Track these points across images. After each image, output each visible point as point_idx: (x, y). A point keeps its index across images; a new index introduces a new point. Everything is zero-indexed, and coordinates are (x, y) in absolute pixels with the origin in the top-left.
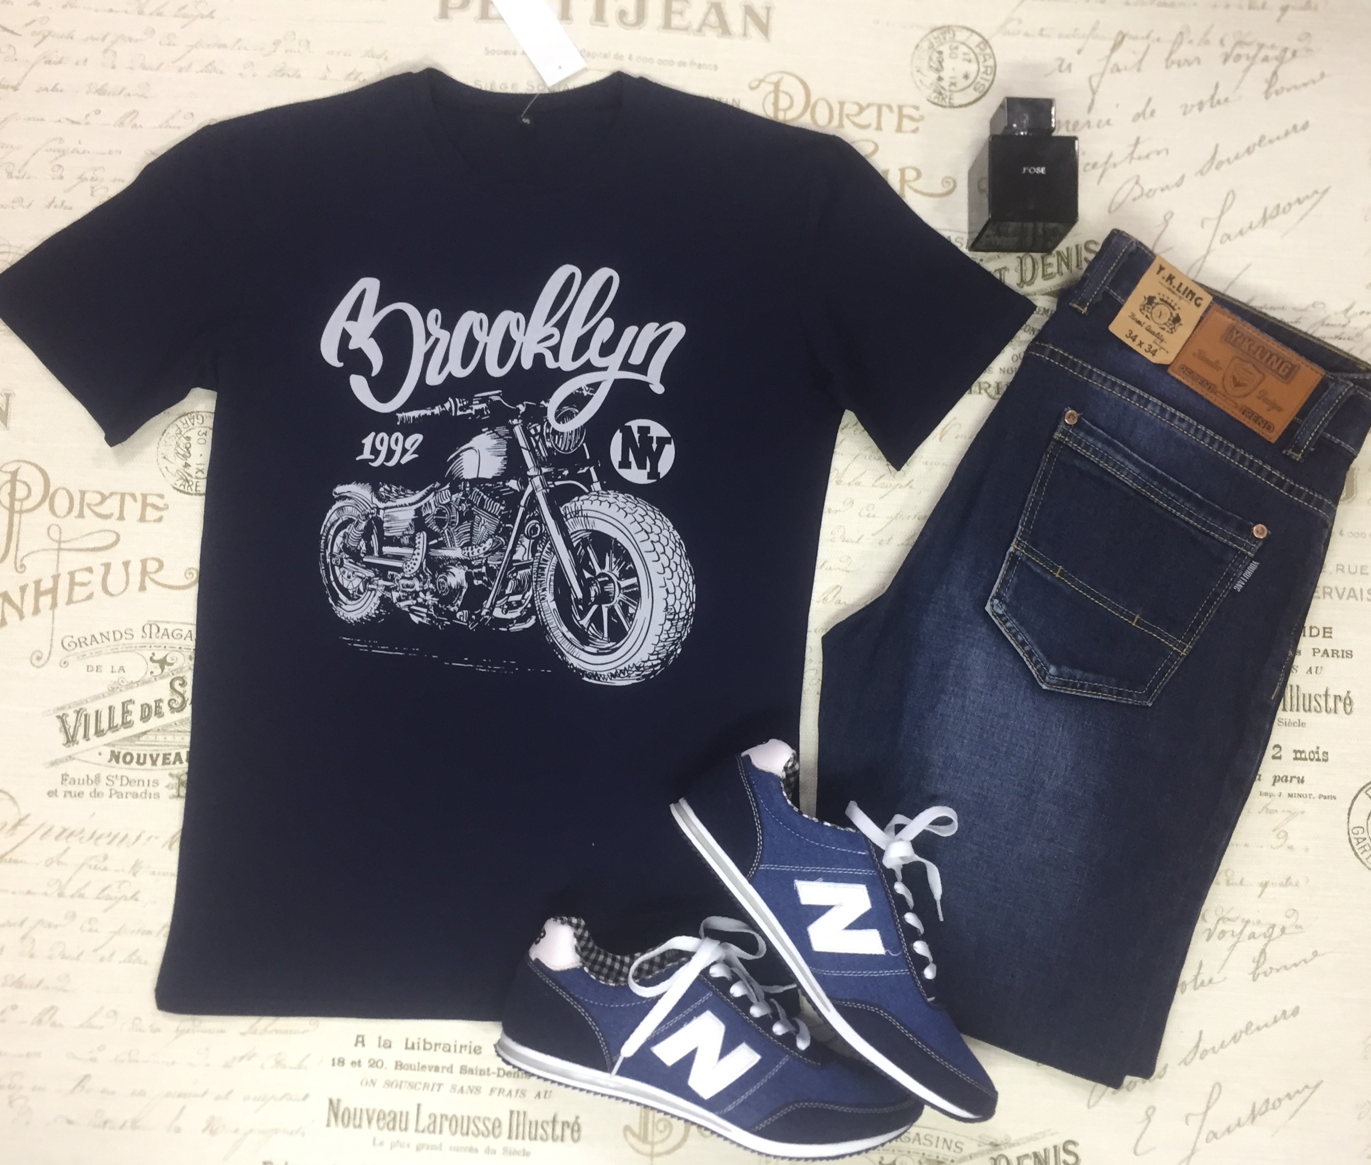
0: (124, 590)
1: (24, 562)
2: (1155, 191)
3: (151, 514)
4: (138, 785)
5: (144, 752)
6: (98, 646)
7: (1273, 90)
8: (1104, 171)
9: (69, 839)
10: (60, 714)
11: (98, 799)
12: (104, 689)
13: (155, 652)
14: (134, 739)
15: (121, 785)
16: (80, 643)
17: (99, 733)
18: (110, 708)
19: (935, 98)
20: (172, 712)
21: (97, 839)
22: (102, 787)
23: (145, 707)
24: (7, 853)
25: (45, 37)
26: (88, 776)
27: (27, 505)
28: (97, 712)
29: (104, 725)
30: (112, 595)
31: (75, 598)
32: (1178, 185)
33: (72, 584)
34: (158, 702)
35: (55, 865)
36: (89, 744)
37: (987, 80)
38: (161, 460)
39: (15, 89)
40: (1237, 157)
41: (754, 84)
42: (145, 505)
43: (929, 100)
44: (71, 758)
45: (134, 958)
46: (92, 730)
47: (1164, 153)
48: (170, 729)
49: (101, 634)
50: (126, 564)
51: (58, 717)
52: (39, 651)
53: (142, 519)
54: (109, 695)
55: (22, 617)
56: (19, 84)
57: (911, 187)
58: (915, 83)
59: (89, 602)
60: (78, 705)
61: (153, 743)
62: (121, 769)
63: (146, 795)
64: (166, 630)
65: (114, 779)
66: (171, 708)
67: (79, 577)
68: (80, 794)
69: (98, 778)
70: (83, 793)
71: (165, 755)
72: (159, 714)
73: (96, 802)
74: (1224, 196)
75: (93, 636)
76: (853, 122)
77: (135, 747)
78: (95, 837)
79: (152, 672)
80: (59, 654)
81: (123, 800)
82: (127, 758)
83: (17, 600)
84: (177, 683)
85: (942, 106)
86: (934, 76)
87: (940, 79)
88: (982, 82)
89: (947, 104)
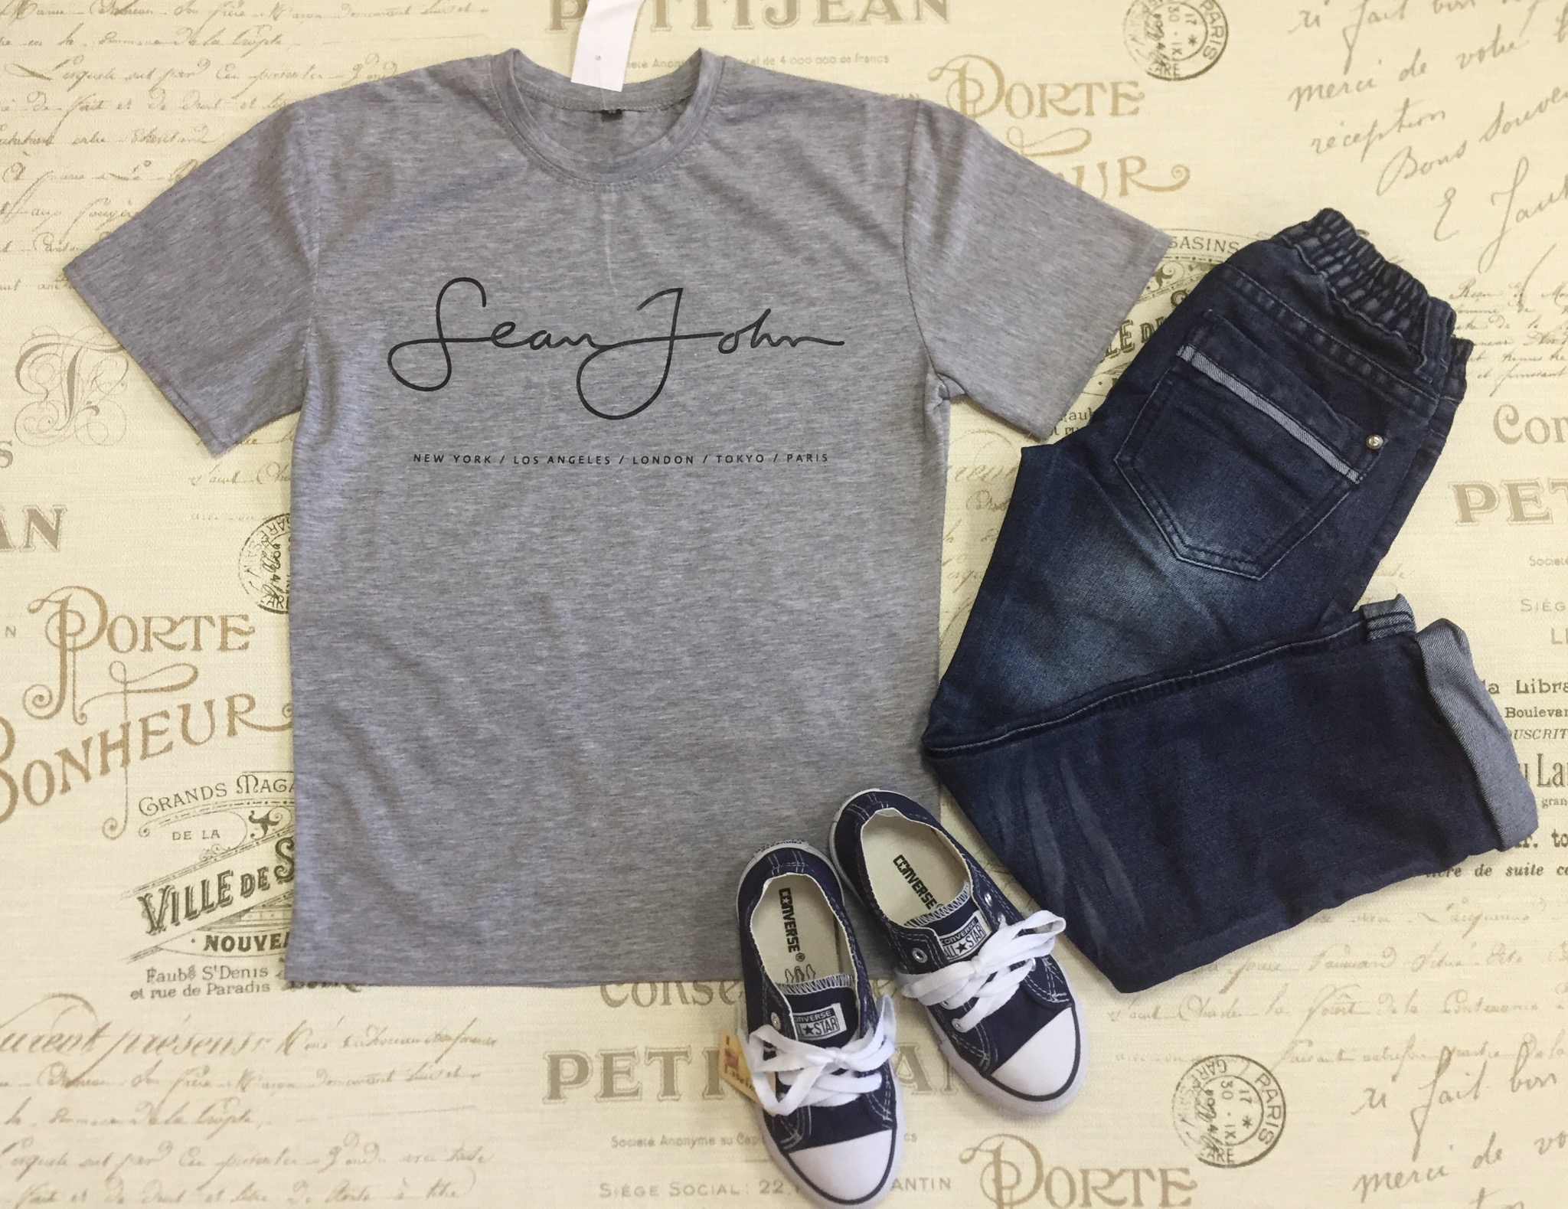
0: (211, 736)
1: (85, 711)
2: (1431, 164)
3: (234, 640)
4: (243, 976)
5: (247, 935)
6: (184, 807)
8: (1368, 144)
9: (161, 1050)
10: (142, 894)
11: (193, 997)
12: (195, 859)
13: (255, 810)
14: (235, 919)
15: (222, 978)
16: (162, 805)
17: (191, 915)
18: (203, 882)
19: (1157, 70)
20: (280, 883)
21: (195, 1048)
22: (198, 982)
23: (246, 878)
24: (83, 1075)
25: (79, 79)
26: (180, 970)
27: (81, 640)
28: (187, 889)
29: (197, 904)
30: (195, 744)
31: (151, 751)
32: (1459, 155)
33: (146, 733)
34: (263, 870)
35: (144, 1084)
36: (179, 930)
37: (1219, 44)
38: (244, 574)
39: (47, 142)
40: (1527, 117)
41: (935, 74)
42: (225, 630)
44: (157, 948)
45: (249, 1194)
46: (182, 912)
47: (1439, 117)
48: (278, 904)
49: (187, 792)
50: (209, 705)
51: (140, 899)
52: (113, 819)
54: (201, 866)
55: (87, 778)
56: (52, 137)
57: (1134, 181)
58: (1130, 53)
59: (167, 755)
60: (163, 882)
61: (258, 923)
62: (220, 958)
63: (252, 989)
64: (266, 781)
65: (213, 971)
66: (279, 877)
67: (154, 725)
68: (171, 993)
69: (192, 970)
70: (174, 991)
71: (273, 936)
72: (264, 886)
73: (192, 1000)
74: (1516, 166)
75: (177, 795)
76: (1058, 109)
77: (238, 930)
78: (192, 1046)
79: (253, 835)
80: (137, 820)
81: (225, 996)
82: (227, 945)
83: (81, 760)
84: (284, 846)
85: (1166, 79)
86: (1153, 43)
87: (1161, 46)
88: (1213, 45)
89: (1172, 76)
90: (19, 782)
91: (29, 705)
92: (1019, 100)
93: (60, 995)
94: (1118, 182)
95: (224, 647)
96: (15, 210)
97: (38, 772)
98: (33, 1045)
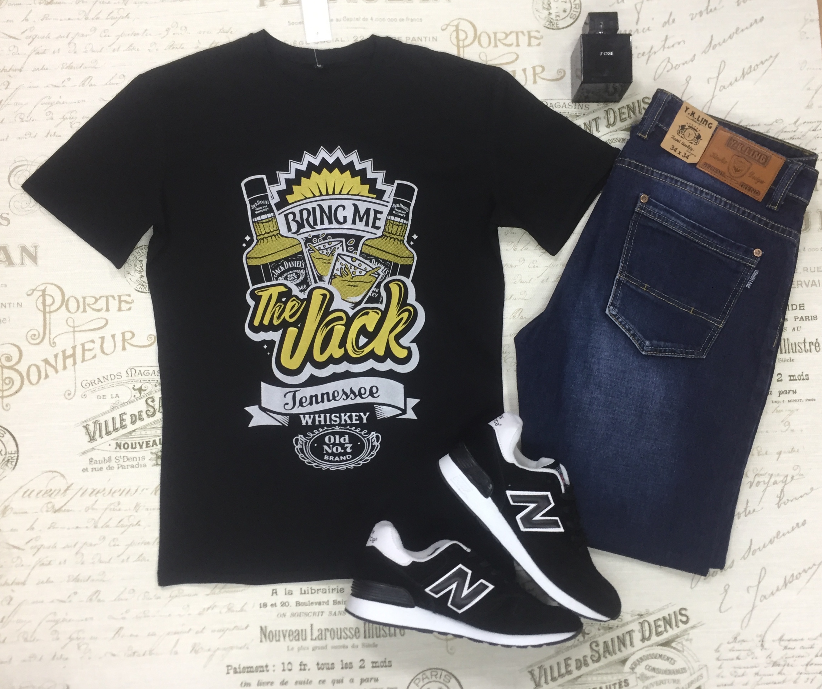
0: (114, 351)
1: (55, 340)
2: (679, 65)
3: (124, 306)
4: (134, 460)
5: (135, 442)
6: (102, 384)
7: (741, 0)
8: (649, 57)
9: (97, 495)
10: (85, 424)
12: (108, 408)
13: (135, 385)
14: (129, 435)
15: (124, 461)
16: (92, 383)
17: (108, 433)
18: (113, 418)
19: (548, 25)
20: (149, 417)
22: (113, 464)
23: (133, 416)
24: (62, 507)
25: (33, 39)
26: (104, 458)
27: (53, 308)
28: (106, 421)
29: (111, 428)
30: (107, 354)
31: (86, 358)
32: (692, 61)
33: (84, 350)
34: (140, 412)
35: (90, 510)
36: (103, 440)
37: (577, 12)
38: (127, 275)
39: (20, 71)
40: (724, 41)
41: (444, 28)
42: (120, 302)
44: (93, 449)
45: (141, 558)
46: (104, 432)
47: (682, 43)
48: (148, 427)
49: (103, 377)
50: (113, 336)
51: (84, 426)
52: (69, 390)
54: (112, 411)
55: (57, 371)
56: (22, 68)
57: (539, 77)
59: (94, 360)
60: (94, 419)
61: (139, 436)
62: (122, 452)
63: (138, 466)
64: (140, 371)
65: (119, 458)
66: (148, 415)
67: (88, 346)
68: (101, 469)
69: (110, 458)
71: (147, 442)
72: (141, 419)
73: (110, 472)
74: (719, 65)
75: (99, 379)
76: (503, 43)
77: (129, 439)
78: (112, 492)
79: (135, 396)
80: (80, 391)
81: (126, 470)
82: (126, 446)
83: (53, 363)
84: (149, 401)
85: (553, 29)
86: (546, 12)
87: (550, 14)
88: (574, 13)
89: (556, 28)
90: (25, 375)
91: (29, 339)
92: (484, 40)
93: (50, 471)
94: (532, 77)
95: (120, 309)
96: (6, 103)
97: (33, 370)
98: (38, 494)
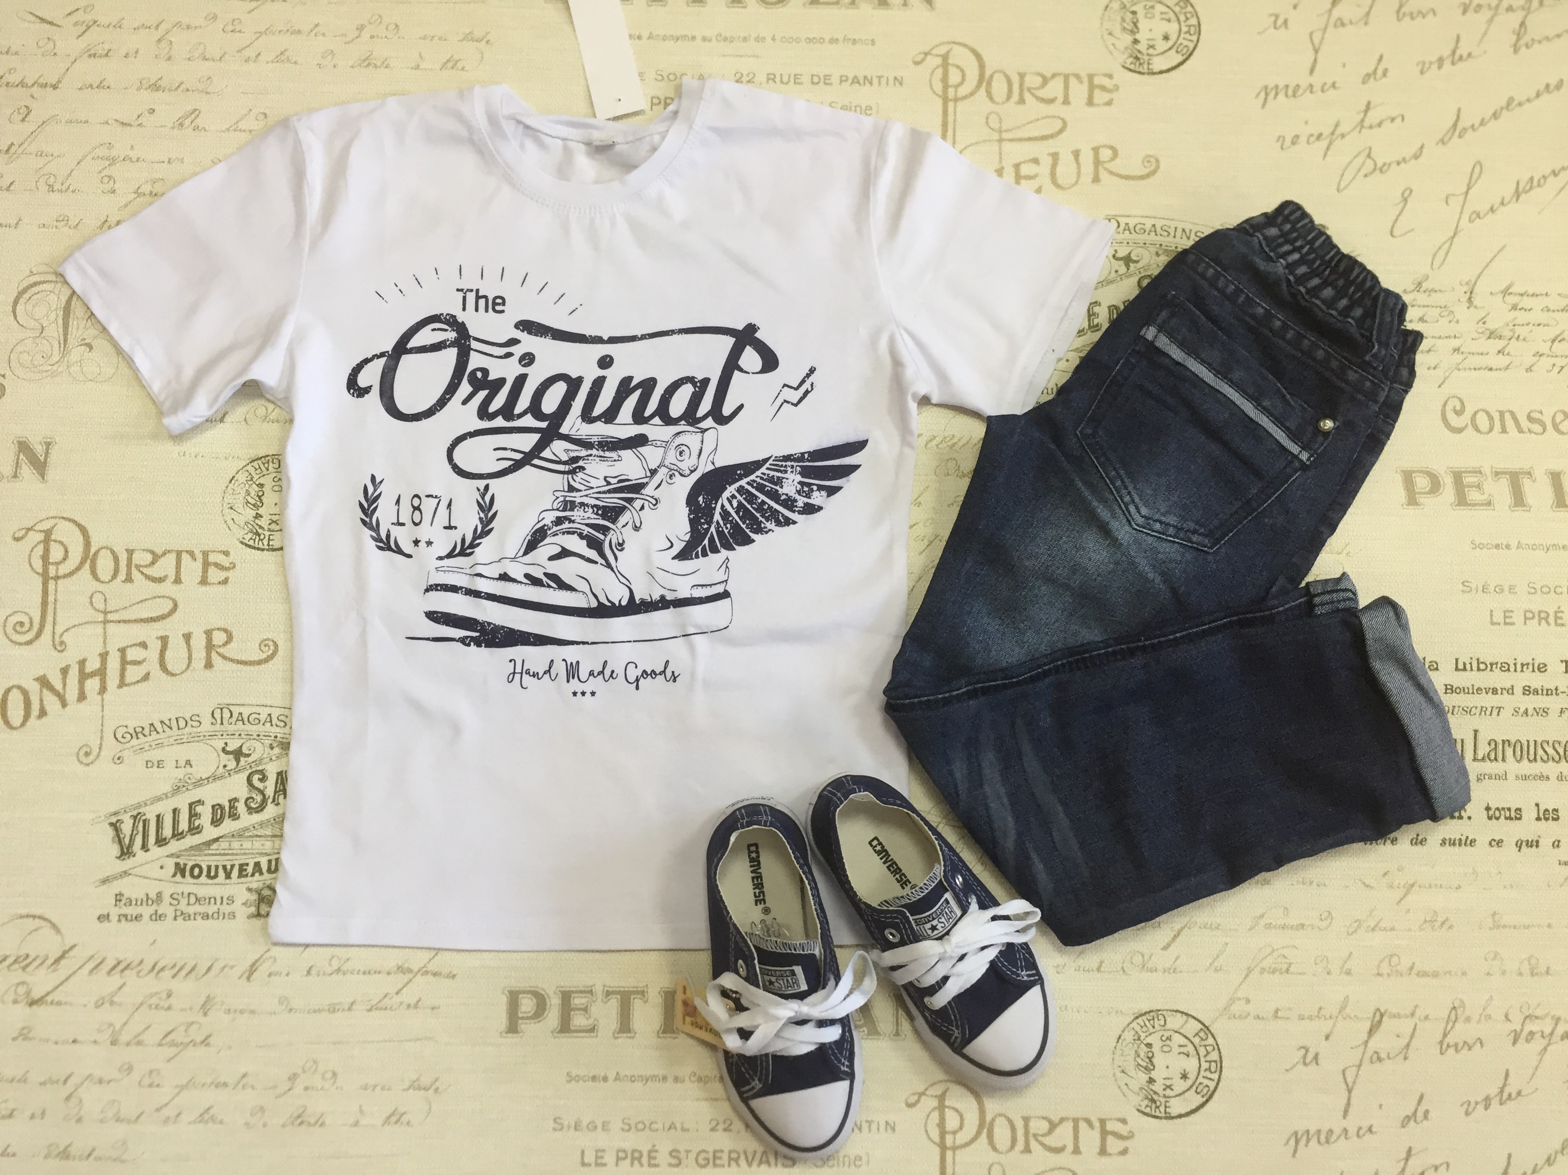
0: (187, 667)
1: (64, 638)
2: (1390, 165)
3: (214, 575)
4: (209, 903)
5: (215, 863)
6: (158, 736)
7: (1522, 42)
8: (1330, 144)
9: (125, 974)
10: (114, 820)
11: (159, 922)
12: (167, 788)
13: (228, 741)
14: (204, 847)
15: (189, 904)
16: (137, 734)
17: (161, 841)
18: (174, 810)
19: (1131, 63)
20: (250, 813)
21: (158, 972)
22: (165, 908)
23: (217, 808)
24: (48, 994)
25: (88, 28)
26: (147, 895)
27: (64, 569)
28: (158, 816)
29: (167, 832)
30: (173, 675)
31: (128, 680)
33: (124, 663)
34: (233, 801)
35: (107, 1005)
36: (149, 856)
37: (1192, 41)
38: (227, 511)
39: (55, 87)
40: (1483, 123)
41: (919, 58)
42: (206, 564)
43: (1124, 67)
44: (126, 873)
45: (206, 1117)
46: (152, 839)
47: (1399, 119)
48: (247, 834)
49: (162, 722)
50: (187, 637)
51: (111, 824)
52: (87, 745)
53: (204, 582)
54: (173, 795)
55: (64, 704)
56: (59, 82)
57: (1106, 169)
58: (1107, 47)
59: (144, 684)
60: (134, 808)
61: (226, 852)
62: (188, 885)
63: (218, 915)
64: (240, 714)
65: (180, 897)
66: (249, 808)
67: (132, 655)
68: (138, 918)
69: (159, 895)
70: (141, 916)
71: (241, 866)
72: (234, 816)
73: (157, 926)
74: (1470, 170)
75: (152, 725)
76: (1035, 96)
77: (205, 858)
78: (156, 969)
79: (225, 766)
80: (111, 748)
81: (191, 922)
82: (195, 872)
83: (59, 686)
84: (256, 778)
85: (1140, 73)
86: (1129, 39)
87: (1136, 41)
88: (1185, 43)
89: (1146, 71)
91: (9, 630)
92: (999, 88)
93: (28, 916)
94: (1091, 169)
96: (20, 151)
97: (15, 696)
